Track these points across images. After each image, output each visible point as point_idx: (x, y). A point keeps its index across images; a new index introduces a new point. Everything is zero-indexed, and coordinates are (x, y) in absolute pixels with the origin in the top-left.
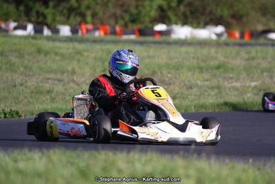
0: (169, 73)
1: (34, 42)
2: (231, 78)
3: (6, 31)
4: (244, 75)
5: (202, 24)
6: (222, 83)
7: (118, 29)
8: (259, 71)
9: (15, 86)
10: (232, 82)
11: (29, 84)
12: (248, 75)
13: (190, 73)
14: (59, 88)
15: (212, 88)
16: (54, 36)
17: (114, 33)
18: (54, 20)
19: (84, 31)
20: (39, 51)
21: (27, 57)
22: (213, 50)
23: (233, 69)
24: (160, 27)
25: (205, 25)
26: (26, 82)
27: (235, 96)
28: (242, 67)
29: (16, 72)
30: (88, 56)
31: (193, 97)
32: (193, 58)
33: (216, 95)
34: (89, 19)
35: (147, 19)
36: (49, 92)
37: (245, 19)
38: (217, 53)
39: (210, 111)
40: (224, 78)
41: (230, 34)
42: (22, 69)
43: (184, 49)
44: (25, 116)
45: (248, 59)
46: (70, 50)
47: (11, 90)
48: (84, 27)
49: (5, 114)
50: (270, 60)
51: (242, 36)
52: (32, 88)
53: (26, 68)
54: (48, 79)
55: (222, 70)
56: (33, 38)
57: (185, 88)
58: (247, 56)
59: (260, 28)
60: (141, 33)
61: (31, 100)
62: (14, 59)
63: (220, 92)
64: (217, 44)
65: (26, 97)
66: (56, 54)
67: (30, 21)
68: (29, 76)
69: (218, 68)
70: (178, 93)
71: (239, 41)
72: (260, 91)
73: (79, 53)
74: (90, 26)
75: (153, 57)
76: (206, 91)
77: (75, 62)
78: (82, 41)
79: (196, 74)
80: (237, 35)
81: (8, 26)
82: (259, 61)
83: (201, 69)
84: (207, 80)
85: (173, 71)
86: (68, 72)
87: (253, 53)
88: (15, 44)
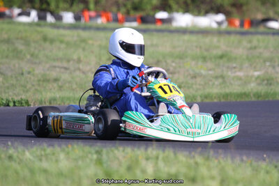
0: (173, 62)
1: (39, 29)
2: (235, 68)
3: (11, 17)
4: (246, 64)
5: (203, 12)
6: (225, 73)
7: (120, 16)
8: (261, 61)
9: (22, 74)
10: (235, 72)
11: (37, 72)
12: (251, 65)
13: (193, 63)
14: (65, 76)
15: (217, 78)
16: (58, 23)
17: (116, 20)
18: (57, 7)
19: (87, 18)
20: (45, 39)
21: (33, 45)
22: (215, 39)
23: (236, 59)
24: (162, 15)
25: (206, 13)
26: (34, 70)
27: (239, 86)
28: (244, 57)
29: (22, 59)
30: (93, 45)
31: (198, 87)
32: (197, 47)
33: (220, 84)
34: (92, 6)
35: (149, 7)
36: (56, 80)
37: (245, 8)
38: (219, 41)
39: (215, 101)
40: (228, 67)
41: (230, 23)
42: (28, 57)
43: (186, 37)
44: (34, 104)
45: (251, 48)
46: (75, 38)
47: (19, 78)
48: (87, 14)
49: (14, 102)
50: (272, 49)
51: (242, 25)
52: (40, 76)
53: (32, 55)
54: (55, 67)
55: (225, 59)
56: (38, 25)
57: (189, 77)
58: (249, 45)
59: (260, 16)
60: (143, 20)
61: (39, 88)
62: (20, 47)
63: (224, 82)
64: (219, 33)
65: (33, 85)
66: (62, 42)
67: (34, 8)
68: (35, 63)
69: (221, 57)
70: (182, 83)
71: (238, 29)
72: (263, 80)
73: (84, 41)
74: (92, 13)
75: (156, 46)
76: (211, 81)
77: (81, 50)
78: (85, 28)
79: (200, 63)
80: (237, 23)
81: (12, 12)
82: (261, 50)
83: (204, 59)
84: (210, 70)
85: (177, 60)
86: (74, 60)
87: (255, 43)
88: (20, 31)
